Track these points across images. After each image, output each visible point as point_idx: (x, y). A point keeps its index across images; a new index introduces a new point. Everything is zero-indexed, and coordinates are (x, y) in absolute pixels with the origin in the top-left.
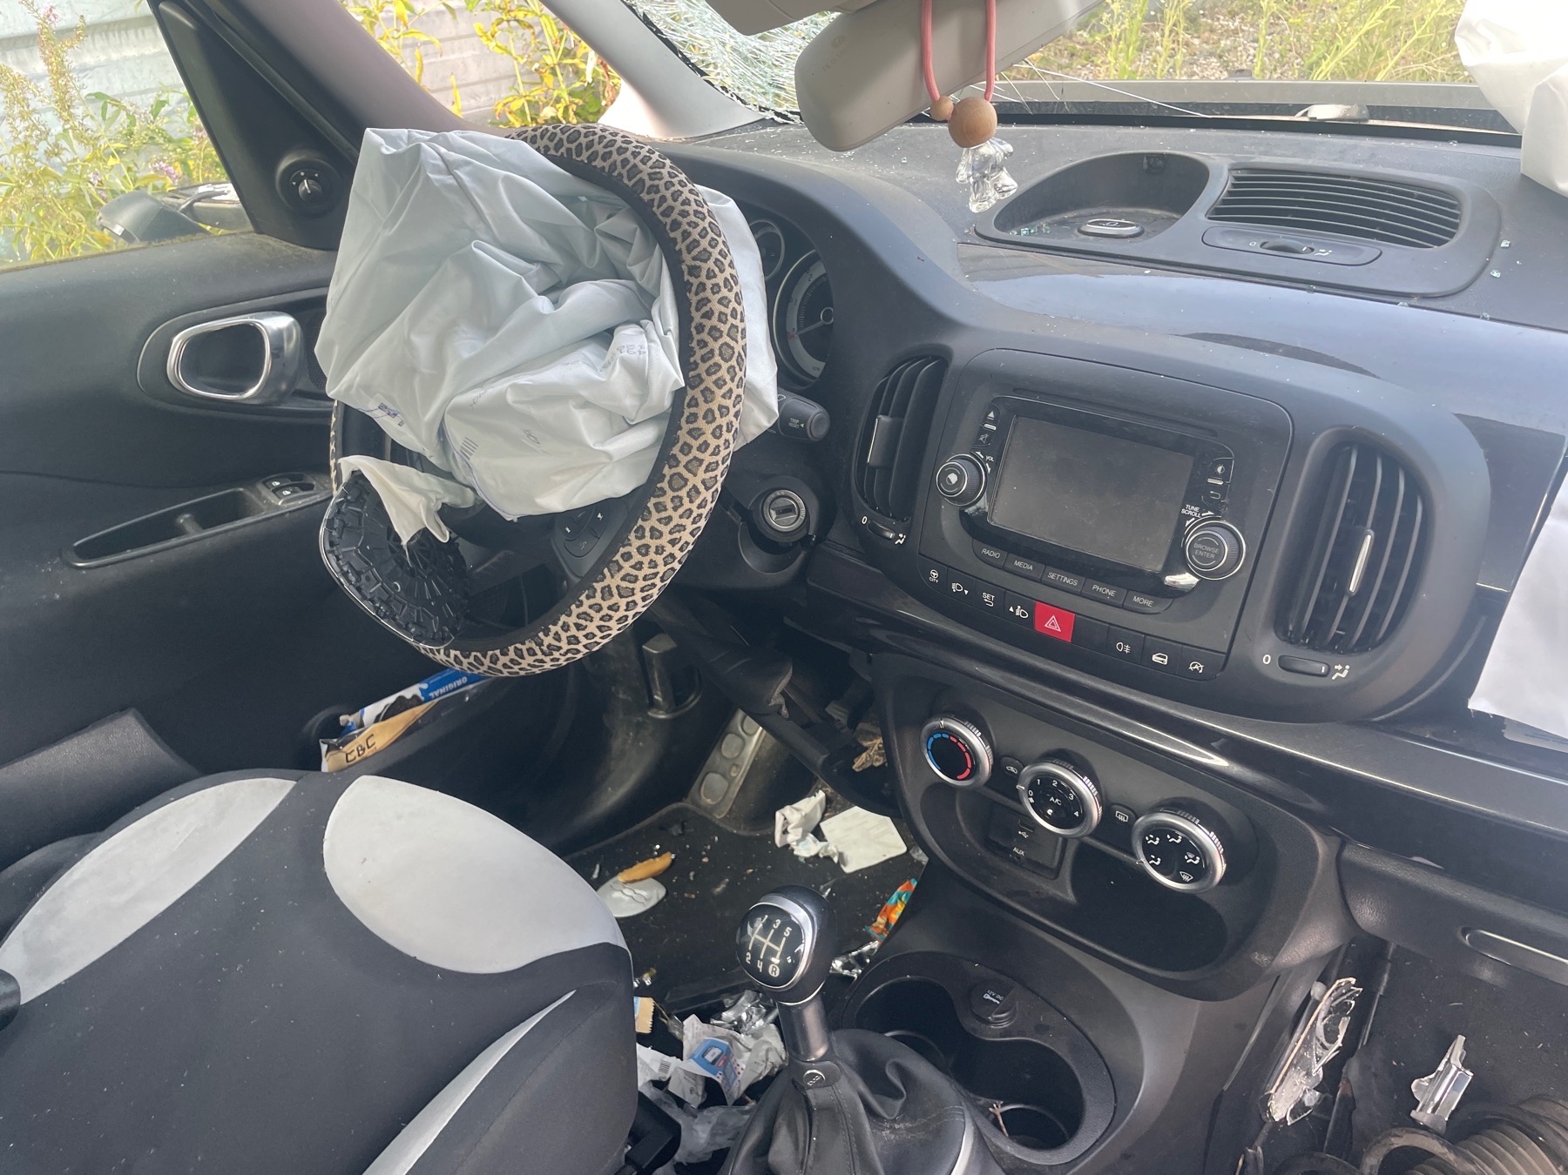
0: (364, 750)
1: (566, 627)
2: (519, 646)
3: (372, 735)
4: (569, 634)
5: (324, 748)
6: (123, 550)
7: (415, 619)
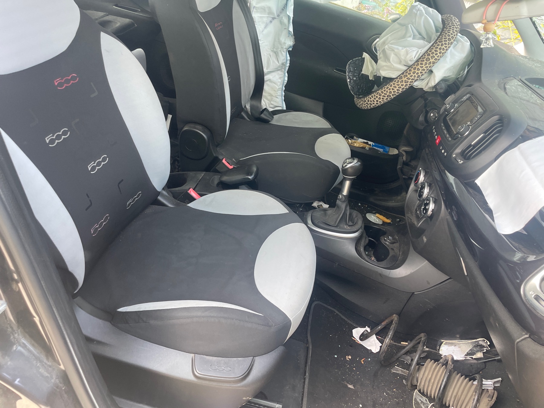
0: (352, 143)
3: (355, 142)
6: (341, 72)
7: (353, 86)
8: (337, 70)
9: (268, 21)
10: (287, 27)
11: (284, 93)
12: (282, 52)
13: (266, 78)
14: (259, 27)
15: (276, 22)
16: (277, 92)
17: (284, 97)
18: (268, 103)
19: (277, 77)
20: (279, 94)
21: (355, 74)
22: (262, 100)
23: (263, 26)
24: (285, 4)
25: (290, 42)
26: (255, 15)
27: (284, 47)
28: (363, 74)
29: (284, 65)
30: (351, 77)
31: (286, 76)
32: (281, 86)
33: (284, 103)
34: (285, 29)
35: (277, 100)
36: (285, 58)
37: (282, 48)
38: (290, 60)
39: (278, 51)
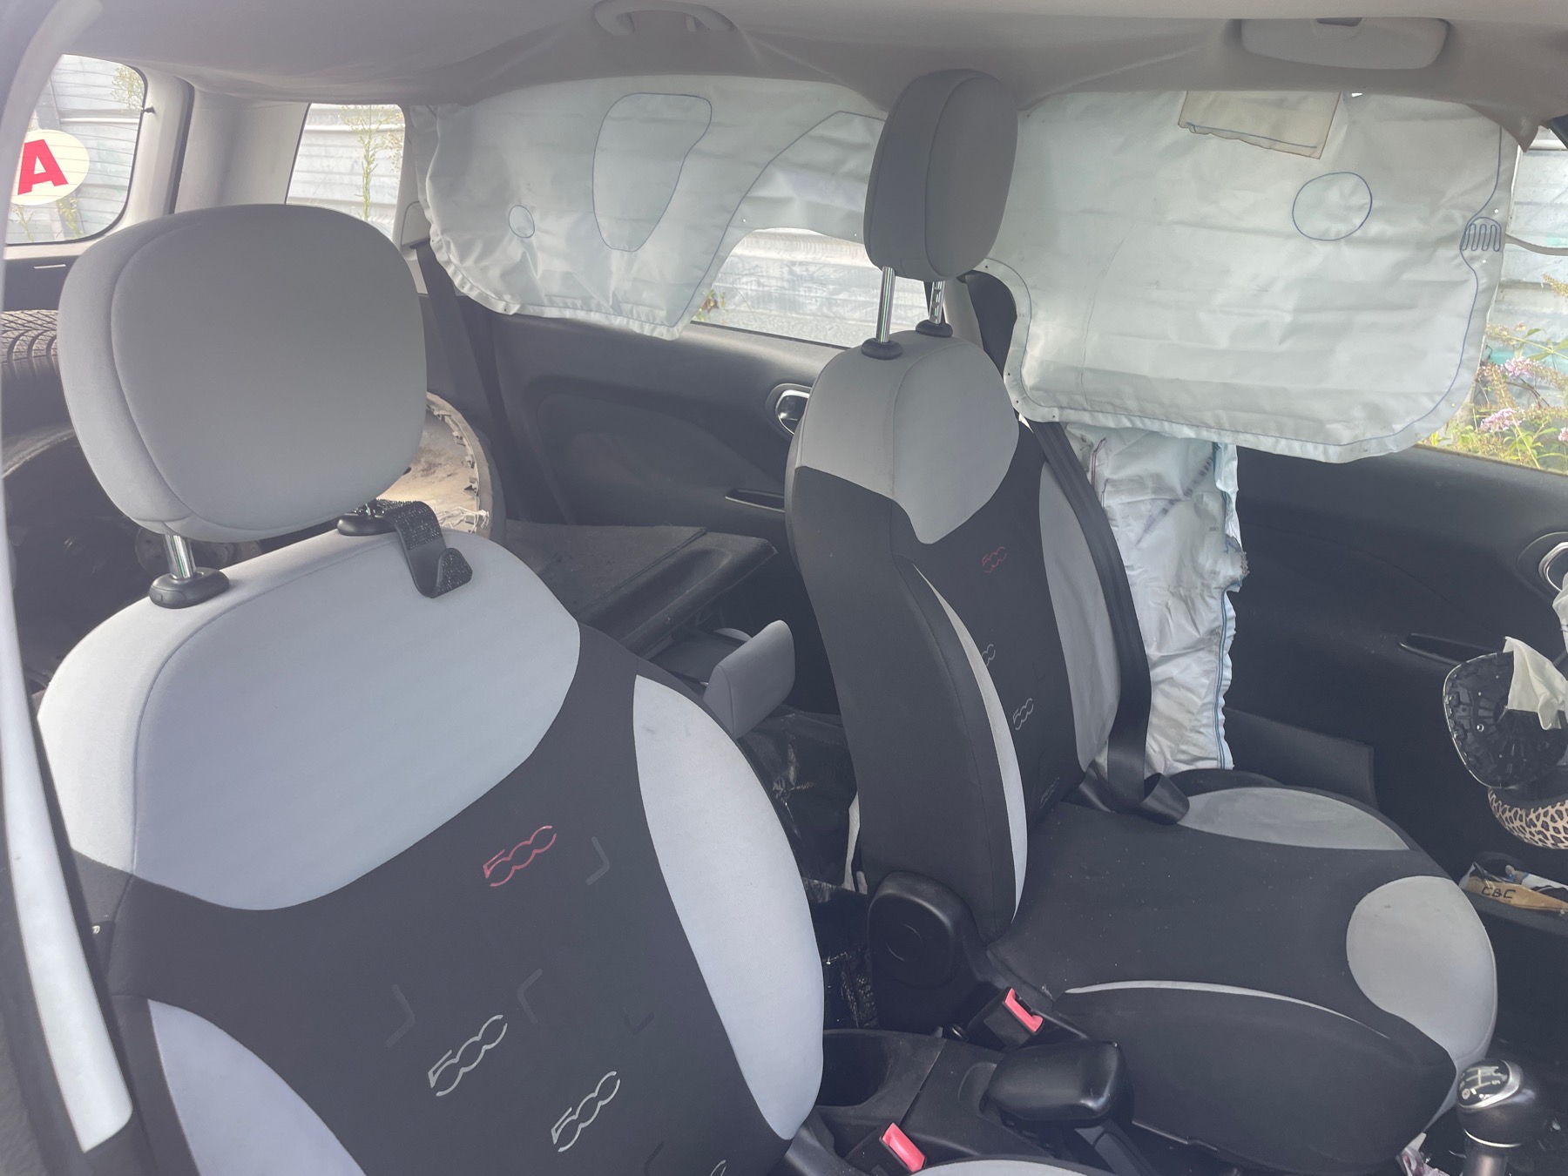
0: (1500, 895)
1: (1546, 814)
2: (1519, 809)
3: (1514, 891)
4: (1545, 819)
5: (1473, 868)
7: (1478, 755)
8: (1410, 641)
9: (1156, 512)
10: (1219, 525)
11: (1221, 717)
12: (1208, 599)
13: (1156, 674)
14: (1126, 533)
15: (1182, 511)
16: (1199, 717)
17: (1225, 726)
18: (1170, 747)
19: (1196, 669)
20: (1205, 721)
21: (1481, 713)
22: (1149, 739)
23: (1137, 527)
24: (1210, 458)
25: (1231, 570)
26: (1112, 502)
27: (1214, 585)
28: (1511, 712)
29: (1217, 634)
30: (1465, 723)
31: (1227, 667)
32: (1211, 698)
33: (1225, 745)
34: (1213, 529)
35: (1201, 739)
36: (1220, 614)
37: (1208, 587)
38: (1237, 619)
39: (1193, 595)
